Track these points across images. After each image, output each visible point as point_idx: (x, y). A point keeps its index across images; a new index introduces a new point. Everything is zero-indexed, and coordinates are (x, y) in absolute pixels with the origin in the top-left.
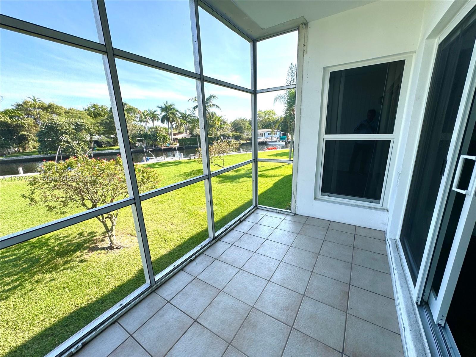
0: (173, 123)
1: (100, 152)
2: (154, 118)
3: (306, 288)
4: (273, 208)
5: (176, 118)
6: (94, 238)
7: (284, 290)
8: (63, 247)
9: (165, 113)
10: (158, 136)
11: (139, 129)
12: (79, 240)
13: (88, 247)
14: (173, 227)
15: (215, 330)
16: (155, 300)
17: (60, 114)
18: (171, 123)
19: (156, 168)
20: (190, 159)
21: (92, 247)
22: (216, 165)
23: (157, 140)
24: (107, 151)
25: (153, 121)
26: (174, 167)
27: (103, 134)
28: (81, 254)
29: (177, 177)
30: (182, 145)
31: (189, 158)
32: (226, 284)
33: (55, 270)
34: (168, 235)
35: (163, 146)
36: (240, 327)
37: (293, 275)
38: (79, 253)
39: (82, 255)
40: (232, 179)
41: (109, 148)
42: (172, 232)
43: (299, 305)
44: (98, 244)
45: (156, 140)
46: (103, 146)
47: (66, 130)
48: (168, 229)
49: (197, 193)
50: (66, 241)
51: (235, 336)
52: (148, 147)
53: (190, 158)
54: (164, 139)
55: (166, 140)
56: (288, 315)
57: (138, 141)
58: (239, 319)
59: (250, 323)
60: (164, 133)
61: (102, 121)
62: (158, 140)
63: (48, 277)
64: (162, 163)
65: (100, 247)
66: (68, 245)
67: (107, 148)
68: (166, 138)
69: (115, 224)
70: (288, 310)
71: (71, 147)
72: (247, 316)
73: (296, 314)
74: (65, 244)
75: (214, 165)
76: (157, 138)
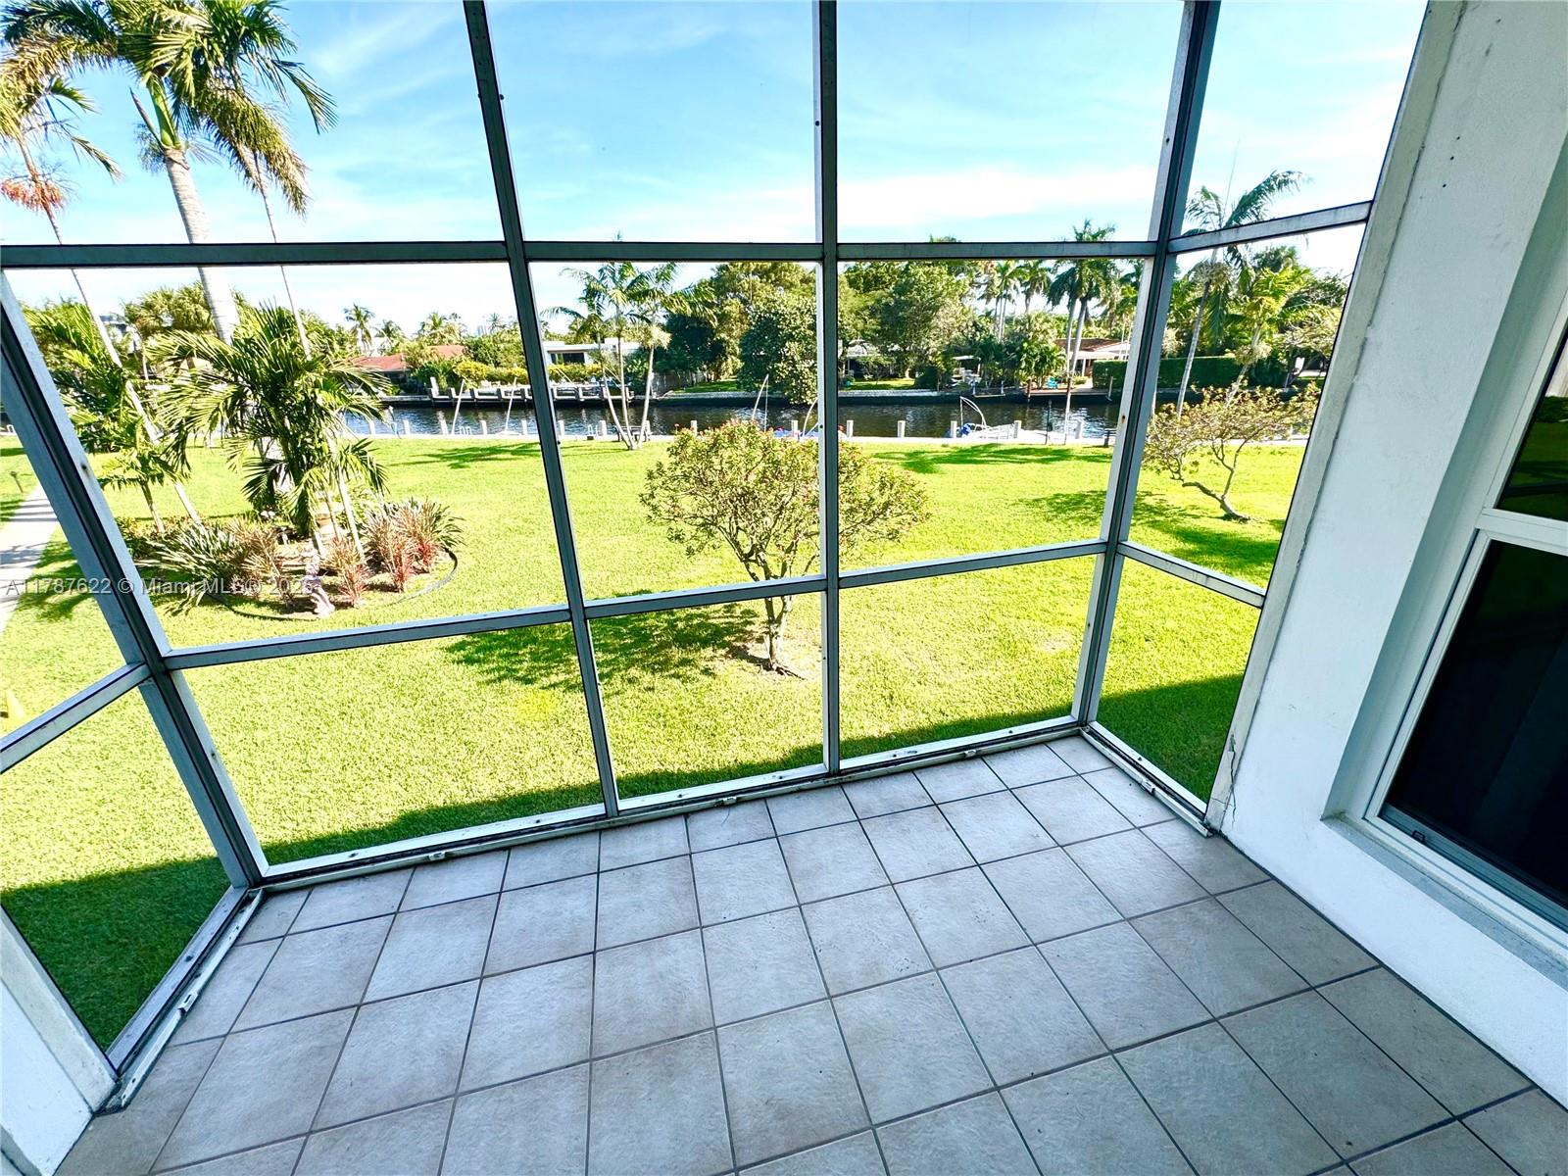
0: (1092, 303)
1: (857, 393)
2: (1033, 286)
3: (909, 1116)
4: (1146, 764)
5: (1108, 282)
6: (748, 628)
7: (837, 1056)
8: (691, 626)
9: (1072, 265)
10: (1026, 351)
11: (975, 324)
12: (722, 620)
13: (728, 644)
14: (931, 667)
15: (601, 1004)
16: (584, 851)
17: (792, 284)
18: (1084, 301)
19: (976, 462)
20: (1106, 445)
21: (735, 647)
22: (1190, 484)
23: (1020, 363)
24: (872, 393)
25: (1028, 295)
26: (1033, 470)
27: (874, 341)
28: (712, 654)
29: (1022, 507)
30: (1102, 387)
31: (1102, 442)
32: (728, 919)
33: (661, 670)
34: (907, 686)
35: (1035, 385)
36: (643, 1047)
37: (918, 1042)
38: (708, 652)
39: (712, 659)
40: (1243, 556)
41: (880, 383)
42: (922, 680)
43: (824, 1138)
44: (749, 645)
45: (1015, 365)
46: (866, 377)
47: (794, 329)
48: (914, 668)
49: (1059, 579)
50: (700, 616)
51: (616, 1054)
52: (984, 386)
53: (1107, 440)
54: (1043, 360)
55: (1049, 367)
56: (767, 1131)
57: (965, 364)
58: (662, 1026)
59: (670, 1059)
60: (1049, 341)
61: (878, 301)
62: (1024, 365)
63: (647, 678)
64: (1002, 448)
65: (750, 652)
66: (699, 626)
67: (874, 383)
68: (1052, 358)
69: (788, 608)
70: (783, 1118)
71: (797, 377)
72: (682, 1037)
73: (784, 1151)
74: (695, 622)
75: (1184, 485)
76: (1021, 356)
